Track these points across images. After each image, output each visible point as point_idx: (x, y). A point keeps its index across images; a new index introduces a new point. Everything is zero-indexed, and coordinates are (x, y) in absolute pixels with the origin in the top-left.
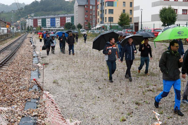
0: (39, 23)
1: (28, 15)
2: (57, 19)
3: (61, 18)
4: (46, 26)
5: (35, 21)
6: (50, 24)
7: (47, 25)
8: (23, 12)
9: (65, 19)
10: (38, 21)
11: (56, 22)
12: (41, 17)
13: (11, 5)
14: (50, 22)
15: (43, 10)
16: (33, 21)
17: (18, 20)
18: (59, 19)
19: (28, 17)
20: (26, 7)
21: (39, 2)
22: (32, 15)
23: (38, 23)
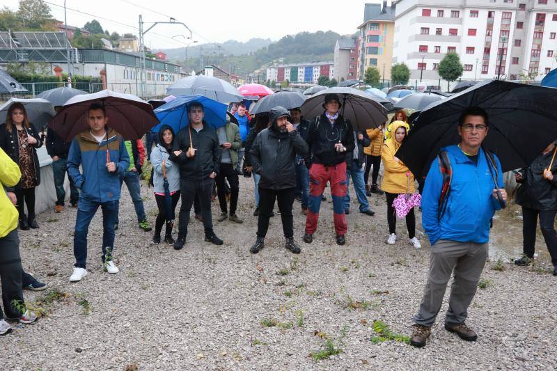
0: (287, 76)
1: (274, 61)
2: (316, 69)
3: (322, 67)
4: (297, 80)
5: (281, 73)
6: (303, 78)
7: (299, 78)
8: (267, 55)
9: (329, 70)
10: (285, 71)
11: (314, 74)
12: (290, 65)
13: (247, 42)
14: (303, 74)
15: (298, 52)
16: (277, 71)
17: (256, 69)
18: (319, 70)
19: (273, 64)
20: (272, 46)
21: (294, 38)
22: (280, 61)
23: (286, 74)
